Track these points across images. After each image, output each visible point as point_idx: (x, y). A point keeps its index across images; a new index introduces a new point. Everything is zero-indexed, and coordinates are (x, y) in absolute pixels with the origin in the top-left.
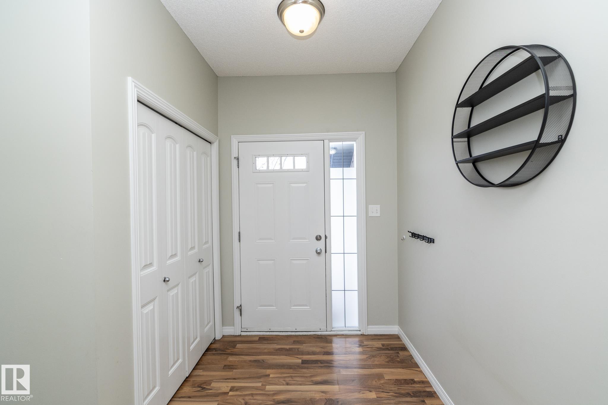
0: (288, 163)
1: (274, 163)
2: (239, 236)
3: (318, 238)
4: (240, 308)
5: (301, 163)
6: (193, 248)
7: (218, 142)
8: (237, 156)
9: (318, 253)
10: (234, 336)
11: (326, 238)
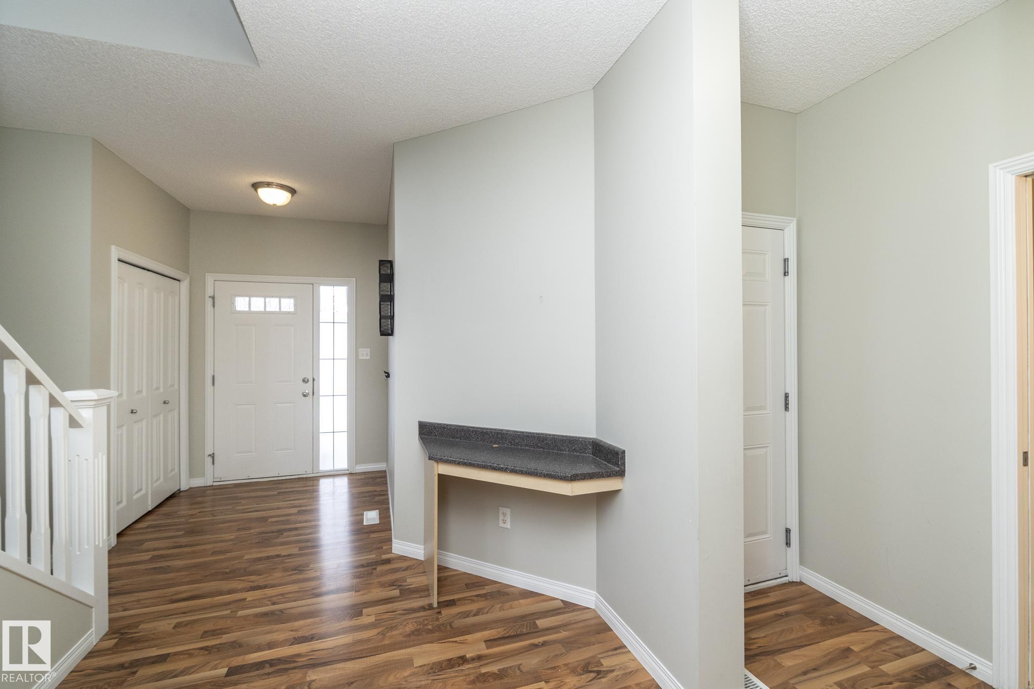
0: (273, 304)
1: (258, 304)
2: (213, 380)
3: (305, 381)
4: (212, 456)
5: (288, 305)
6: (158, 388)
7: (188, 279)
8: (213, 295)
9: (304, 396)
10: (204, 487)
11: (314, 380)
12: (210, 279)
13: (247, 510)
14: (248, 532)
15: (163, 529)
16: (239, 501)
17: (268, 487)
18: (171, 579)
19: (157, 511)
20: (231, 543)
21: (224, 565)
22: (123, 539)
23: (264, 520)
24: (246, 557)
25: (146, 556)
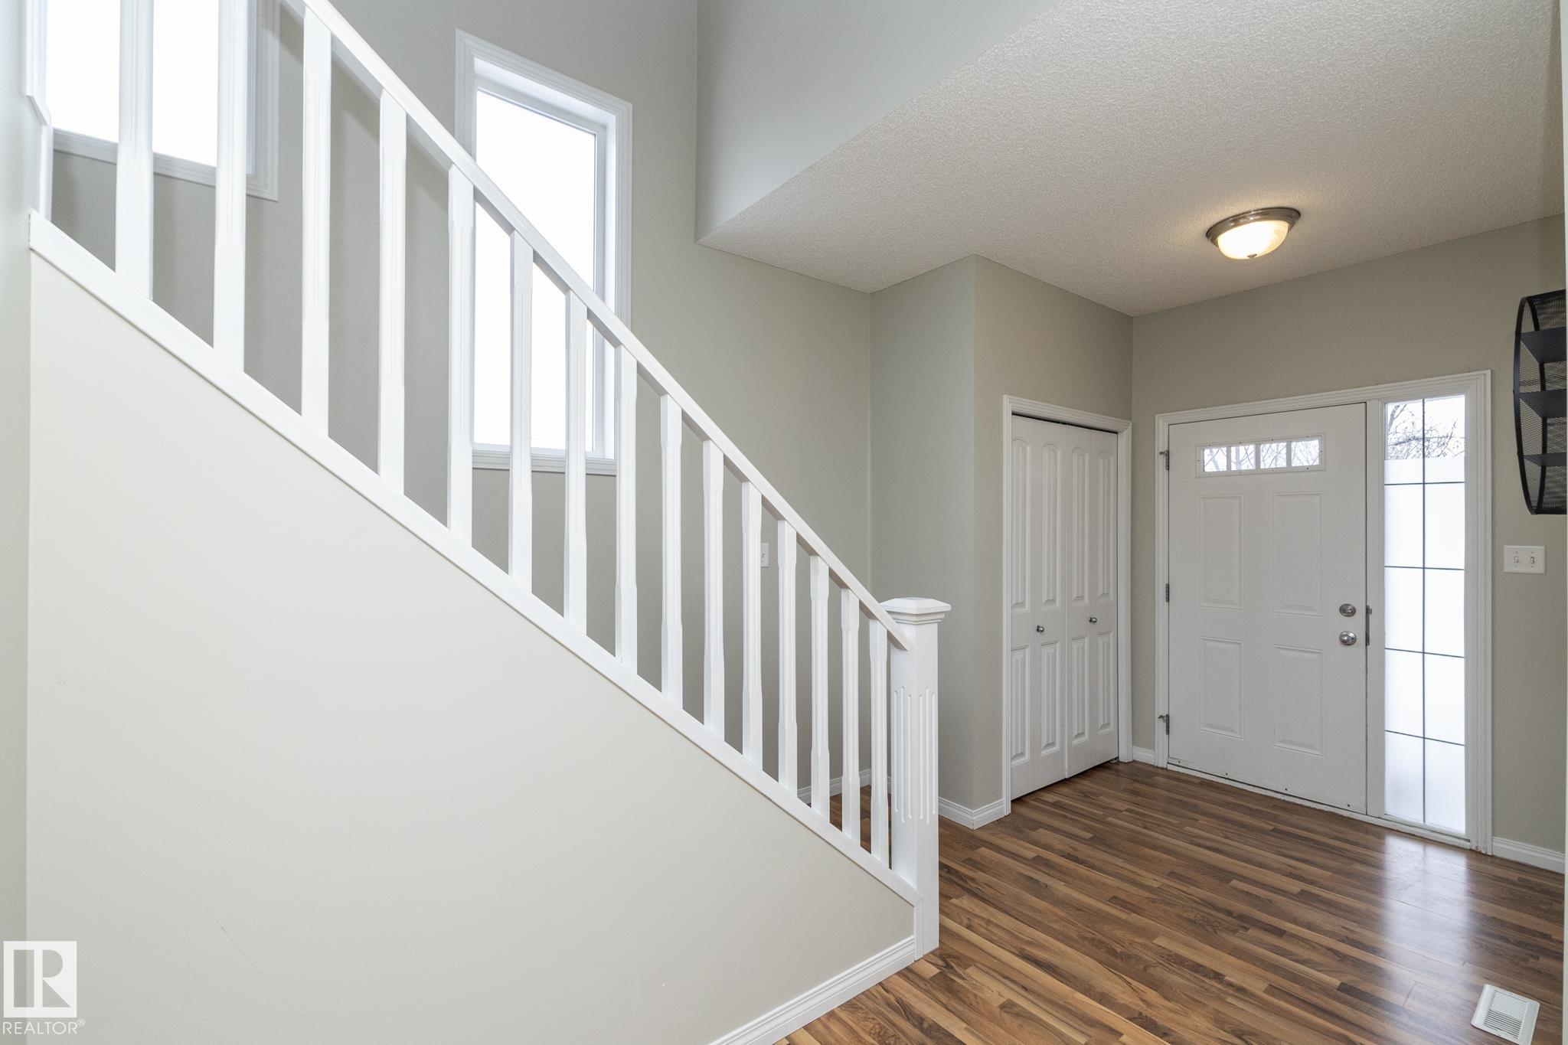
0: (1273, 455)
1: (1244, 457)
2: (1168, 591)
3: (1347, 611)
4: (1167, 719)
5: (1307, 453)
6: (1080, 598)
7: (1130, 427)
8: (1166, 449)
9: (1345, 643)
10: (1154, 766)
11: (1368, 611)
12: (1161, 423)
13: (1201, 841)
14: (1185, 889)
15: (1070, 816)
16: (1197, 816)
17: (1257, 807)
18: (1040, 912)
19: (1077, 783)
20: (1147, 894)
21: (1119, 933)
22: (1022, 809)
23: (1224, 876)
24: (1160, 941)
25: (1030, 852)
